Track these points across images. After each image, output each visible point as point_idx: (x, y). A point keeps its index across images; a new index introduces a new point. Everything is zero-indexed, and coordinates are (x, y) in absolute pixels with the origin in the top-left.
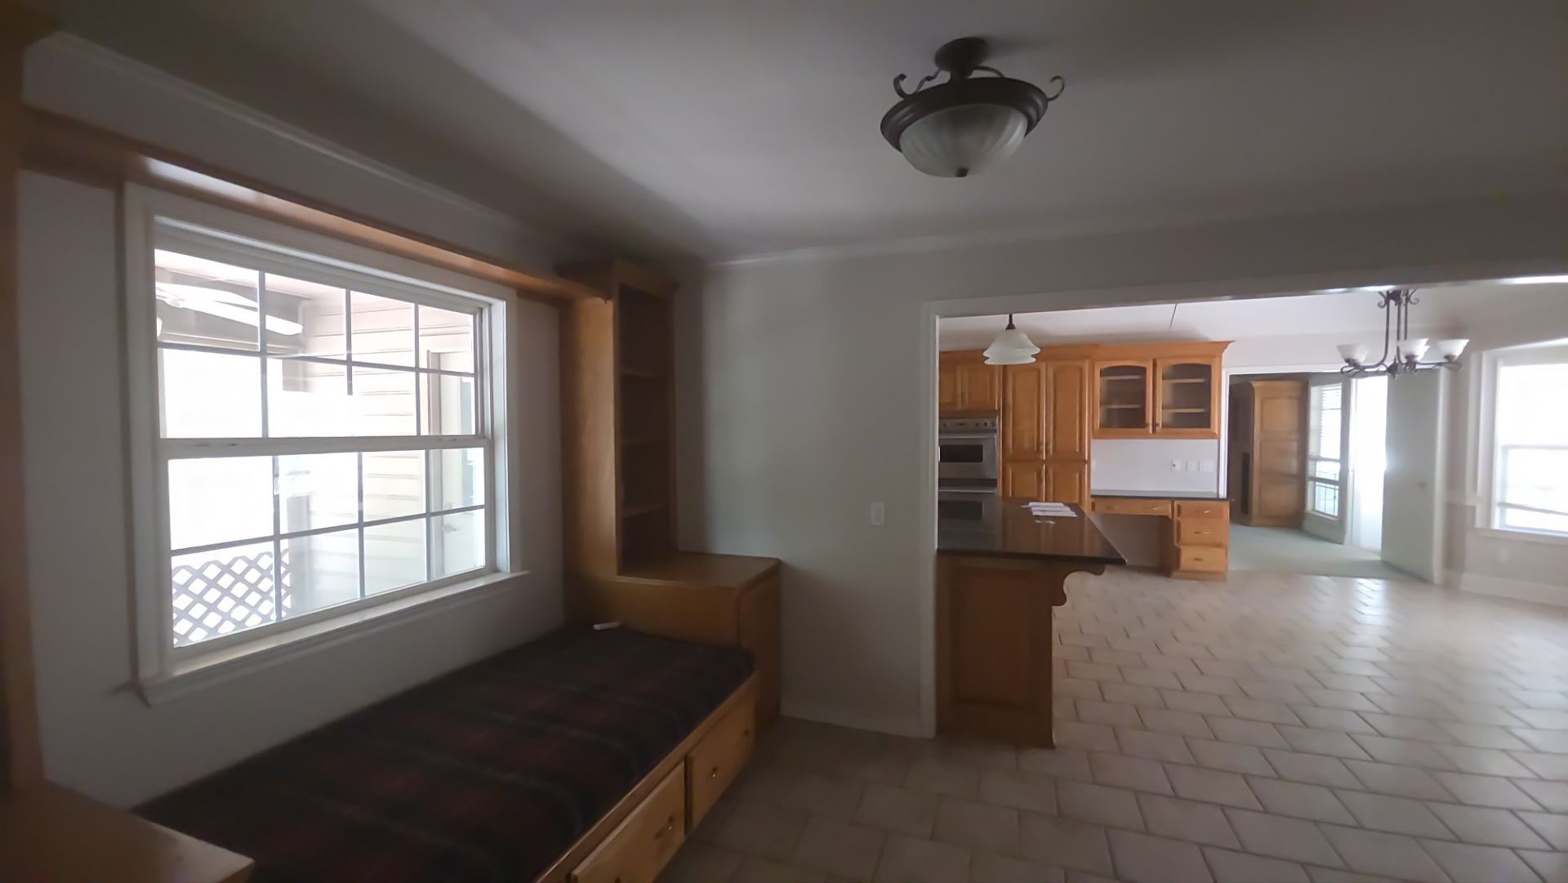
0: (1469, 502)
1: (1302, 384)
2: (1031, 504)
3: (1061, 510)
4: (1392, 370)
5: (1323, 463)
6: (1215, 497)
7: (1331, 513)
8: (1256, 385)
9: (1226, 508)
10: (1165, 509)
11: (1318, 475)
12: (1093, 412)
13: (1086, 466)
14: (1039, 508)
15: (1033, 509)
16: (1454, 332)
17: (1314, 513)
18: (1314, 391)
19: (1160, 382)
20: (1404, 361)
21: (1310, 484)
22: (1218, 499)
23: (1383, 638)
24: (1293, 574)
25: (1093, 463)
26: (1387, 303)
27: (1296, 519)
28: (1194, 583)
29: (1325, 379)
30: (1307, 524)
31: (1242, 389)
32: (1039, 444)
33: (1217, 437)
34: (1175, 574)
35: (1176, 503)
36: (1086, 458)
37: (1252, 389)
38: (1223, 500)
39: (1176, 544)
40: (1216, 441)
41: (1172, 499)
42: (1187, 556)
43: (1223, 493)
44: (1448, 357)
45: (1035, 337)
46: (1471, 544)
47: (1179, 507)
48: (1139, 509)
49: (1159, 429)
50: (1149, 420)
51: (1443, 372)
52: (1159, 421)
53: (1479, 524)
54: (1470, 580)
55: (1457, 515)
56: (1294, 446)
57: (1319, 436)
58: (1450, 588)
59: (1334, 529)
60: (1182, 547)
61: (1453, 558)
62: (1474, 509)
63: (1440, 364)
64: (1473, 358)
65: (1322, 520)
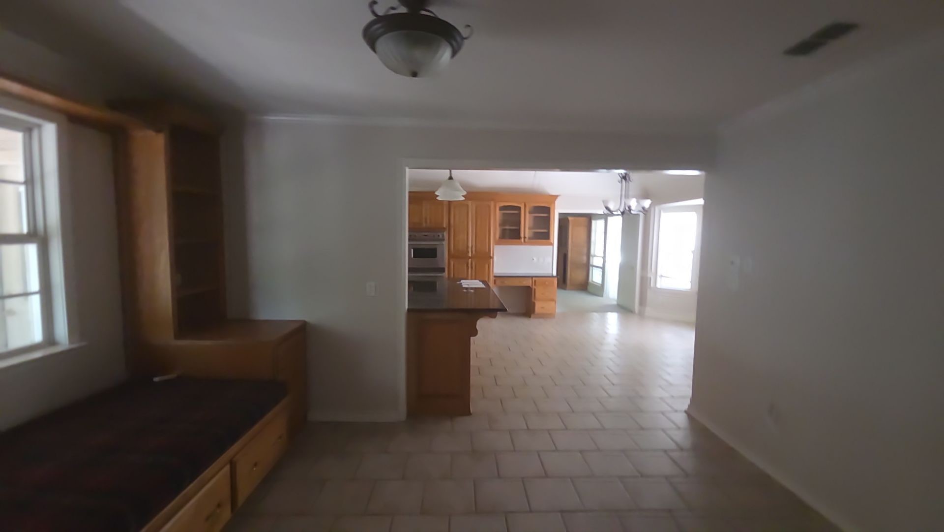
0: (649, 275)
1: (589, 218)
2: (462, 281)
3: (477, 284)
4: (623, 213)
5: (596, 257)
6: (551, 275)
7: (598, 282)
8: (570, 218)
9: (555, 281)
10: (528, 283)
11: (594, 264)
12: (495, 231)
13: (491, 260)
14: (465, 283)
15: (463, 284)
16: (646, 197)
17: (593, 283)
18: (593, 222)
19: (527, 214)
20: (627, 208)
21: (591, 268)
22: (552, 277)
23: (616, 340)
24: (582, 314)
25: (495, 258)
26: (622, 181)
27: (585, 286)
28: (541, 320)
29: (598, 217)
30: (589, 288)
31: (564, 220)
32: (468, 247)
33: (552, 244)
34: (532, 316)
35: (534, 279)
36: (492, 255)
37: (568, 220)
38: (555, 277)
39: (533, 300)
40: (551, 247)
41: (532, 277)
42: (539, 307)
43: (555, 273)
44: (643, 208)
45: (464, 186)
46: (650, 295)
47: (535, 281)
48: (517, 283)
49: (526, 240)
50: (522, 235)
51: (642, 215)
52: (527, 236)
53: (652, 285)
54: (648, 311)
55: (645, 281)
56: (585, 250)
57: (595, 244)
58: (641, 315)
59: (599, 290)
60: (536, 302)
61: (643, 302)
62: (650, 278)
63: (640, 211)
64: (652, 209)
65: (595, 286)
